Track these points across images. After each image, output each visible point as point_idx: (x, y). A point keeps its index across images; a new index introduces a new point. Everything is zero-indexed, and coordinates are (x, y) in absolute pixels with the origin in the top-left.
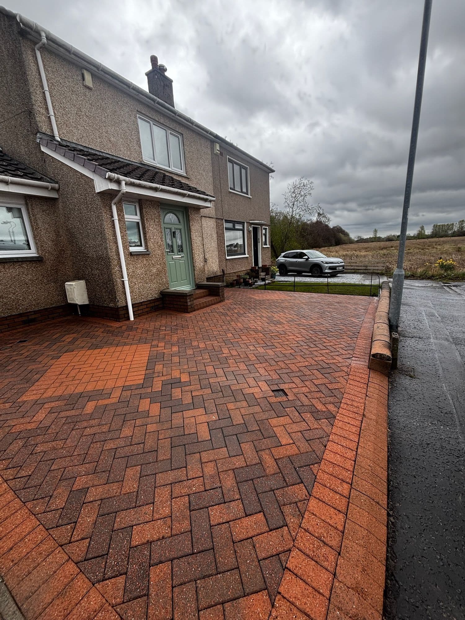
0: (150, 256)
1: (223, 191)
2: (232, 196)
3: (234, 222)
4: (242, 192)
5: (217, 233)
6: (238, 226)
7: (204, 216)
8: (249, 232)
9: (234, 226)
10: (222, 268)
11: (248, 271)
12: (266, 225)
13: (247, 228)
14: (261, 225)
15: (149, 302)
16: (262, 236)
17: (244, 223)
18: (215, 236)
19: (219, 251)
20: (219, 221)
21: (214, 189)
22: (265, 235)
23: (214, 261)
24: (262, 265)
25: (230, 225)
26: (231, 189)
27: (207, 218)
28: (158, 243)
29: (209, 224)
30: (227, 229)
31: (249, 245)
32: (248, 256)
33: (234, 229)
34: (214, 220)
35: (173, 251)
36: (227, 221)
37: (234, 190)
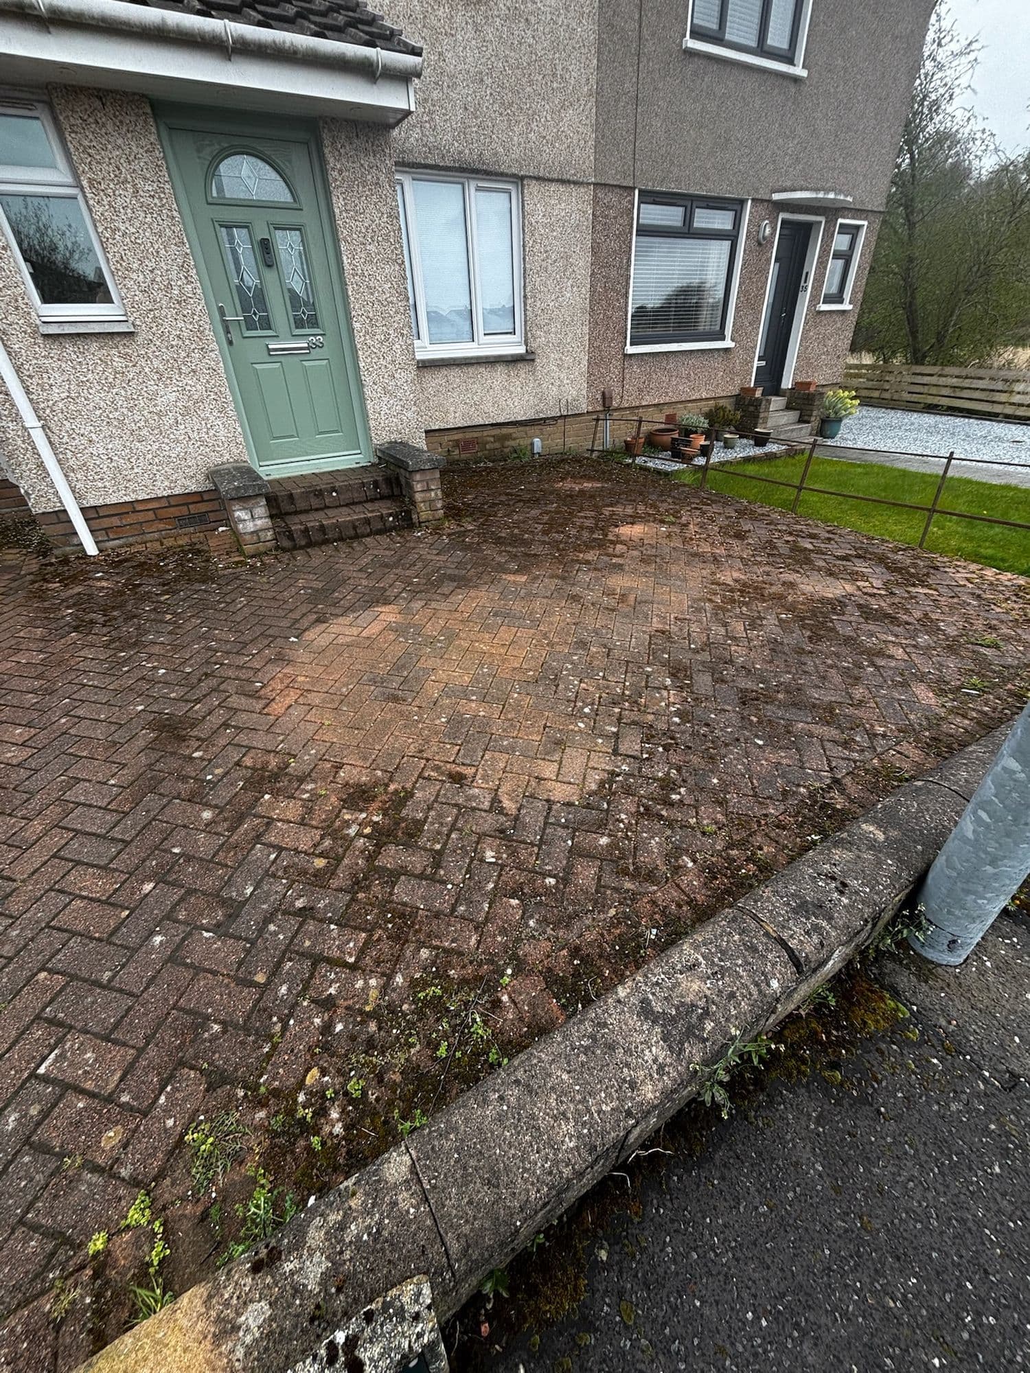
0: (140, 339)
1: (649, 47)
2: (695, 73)
3: (689, 202)
4: (762, 49)
5: (595, 250)
6: (705, 219)
7: (538, 178)
8: (760, 244)
9: (688, 218)
10: (602, 387)
11: (722, 402)
12: (858, 212)
13: (755, 224)
14: (831, 211)
15: (164, 503)
16: (822, 264)
17: (742, 202)
18: (582, 262)
19: (594, 324)
20: (612, 198)
21: (601, 41)
22: (846, 257)
23: (568, 360)
24: (797, 385)
25: (671, 216)
26: (697, 34)
27: (553, 187)
28: (169, 287)
29: (560, 209)
30: (644, 231)
31: (750, 302)
32: (732, 345)
33: (687, 232)
34: (587, 194)
35: (266, 324)
36: (650, 197)
37: (718, 40)
